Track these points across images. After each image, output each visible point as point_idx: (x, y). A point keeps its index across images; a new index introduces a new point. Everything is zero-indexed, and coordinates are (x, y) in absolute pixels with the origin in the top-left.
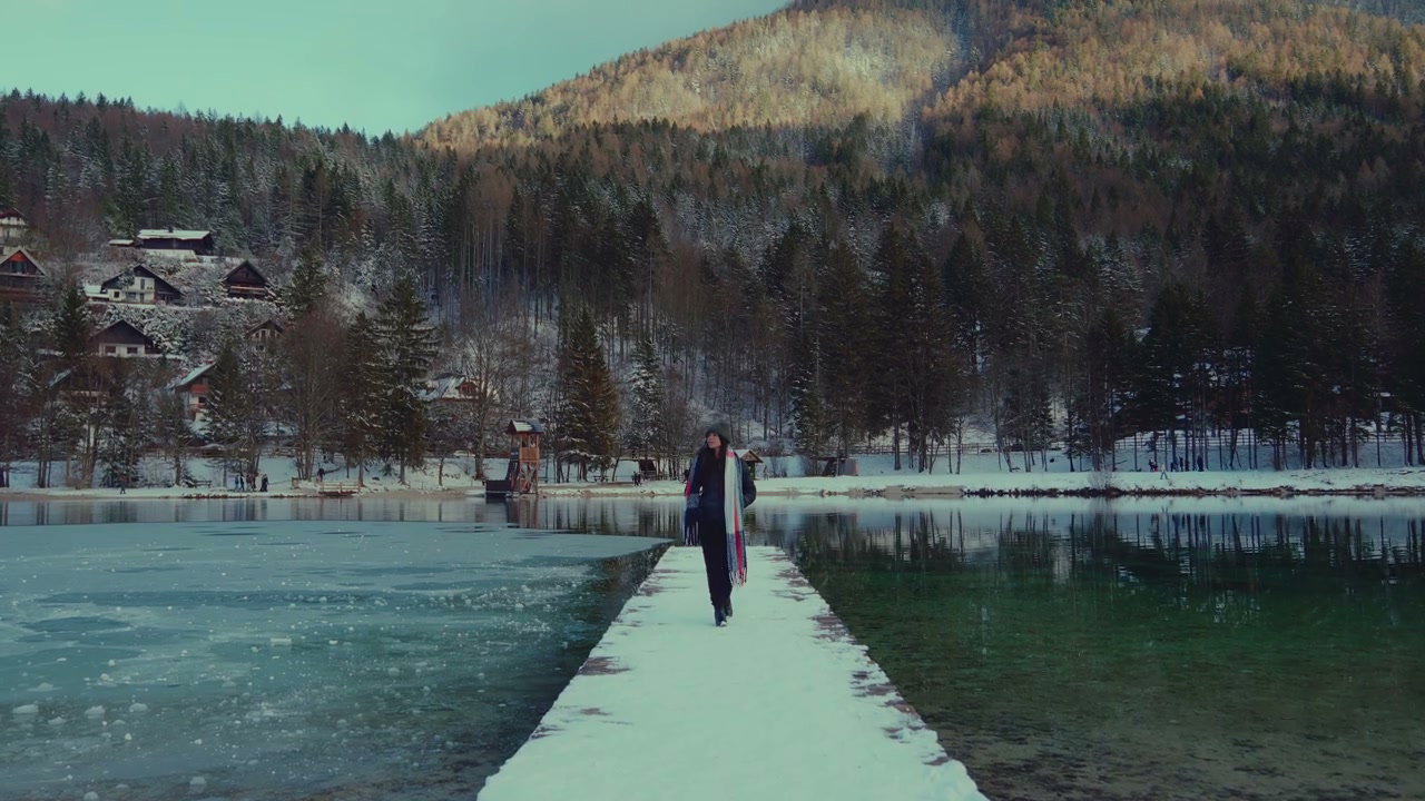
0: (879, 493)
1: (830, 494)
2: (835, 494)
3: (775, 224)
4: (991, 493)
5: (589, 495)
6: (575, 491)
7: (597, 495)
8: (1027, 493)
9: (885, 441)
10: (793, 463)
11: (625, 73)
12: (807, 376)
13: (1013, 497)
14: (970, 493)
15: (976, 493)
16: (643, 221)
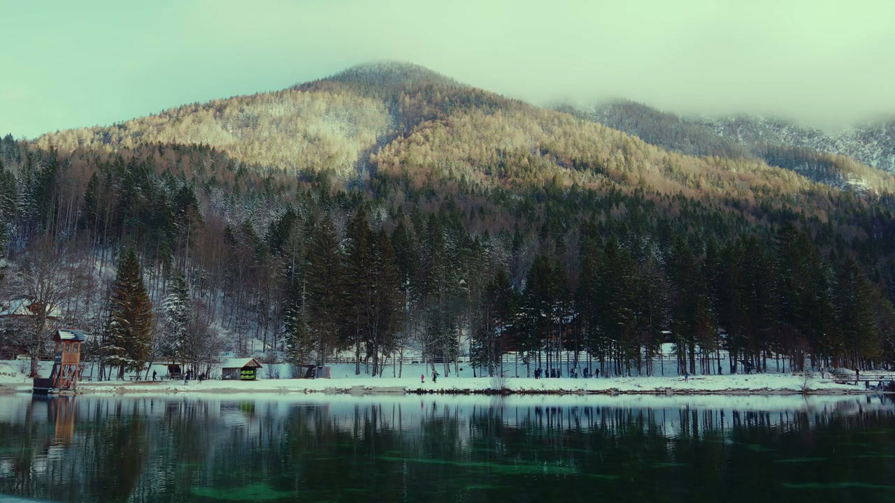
0: (346, 391)
1: (311, 391)
2: (315, 391)
3: (277, 211)
4: (425, 392)
5: (123, 391)
6: (112, 388)
7: (130, 391)
8: (449, 392)
9: (350, 354)
10: (284, 368)
11: (184, 116)
12: (296, 309)
13: (440, 394)
14: (410, 392)
15: (415, 392)
16: (186, 199)
